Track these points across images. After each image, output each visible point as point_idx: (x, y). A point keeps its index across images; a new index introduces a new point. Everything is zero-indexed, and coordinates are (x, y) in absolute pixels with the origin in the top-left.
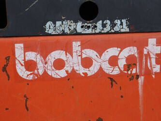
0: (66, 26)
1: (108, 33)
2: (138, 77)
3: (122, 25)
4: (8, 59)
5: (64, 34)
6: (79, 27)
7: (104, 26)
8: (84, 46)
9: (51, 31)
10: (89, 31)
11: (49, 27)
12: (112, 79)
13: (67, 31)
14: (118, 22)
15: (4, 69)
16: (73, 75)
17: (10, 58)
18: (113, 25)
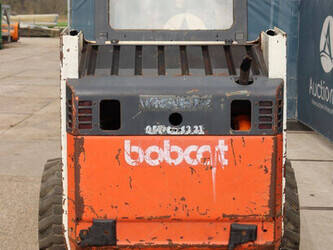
0: (159, 129)
1: (189, 135)
2: (211, 168)
3: (199, 130)
4: (120, 150)
5: (158, 135)
6: (168, 130)
7: (186, 130)
8: (172, 143)
9: (149, 133)
10: (176, 133)
11: (148, 129)
12: (192, 168)
13: (160, 132)
14: (196, 127)
15: (117, 157)
16: (163, 164)
17: (121, 150)
18: (193, 130)
